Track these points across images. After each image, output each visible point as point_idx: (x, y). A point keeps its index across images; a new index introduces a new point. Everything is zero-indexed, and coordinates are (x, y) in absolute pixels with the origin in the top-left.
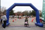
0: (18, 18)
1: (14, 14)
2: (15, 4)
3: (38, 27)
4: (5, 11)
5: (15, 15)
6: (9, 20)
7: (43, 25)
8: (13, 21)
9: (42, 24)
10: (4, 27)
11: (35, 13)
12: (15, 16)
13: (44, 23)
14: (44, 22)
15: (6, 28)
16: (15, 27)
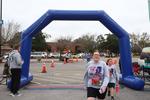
0: (61, 59)
1: (47, 48)
2: (49, 12)
3: (125, 88)
4: (18, 36)
5: (49, 51)
6: (31, 67)
7: (144, 84)
8: (44, 71)
9: (141, 82)
10: (12, 91)
11: (117, 42)
12: (51, 55)
13: (147, 77)
14: (147, 74)
15: (21, 93)
16: (51, 89)
